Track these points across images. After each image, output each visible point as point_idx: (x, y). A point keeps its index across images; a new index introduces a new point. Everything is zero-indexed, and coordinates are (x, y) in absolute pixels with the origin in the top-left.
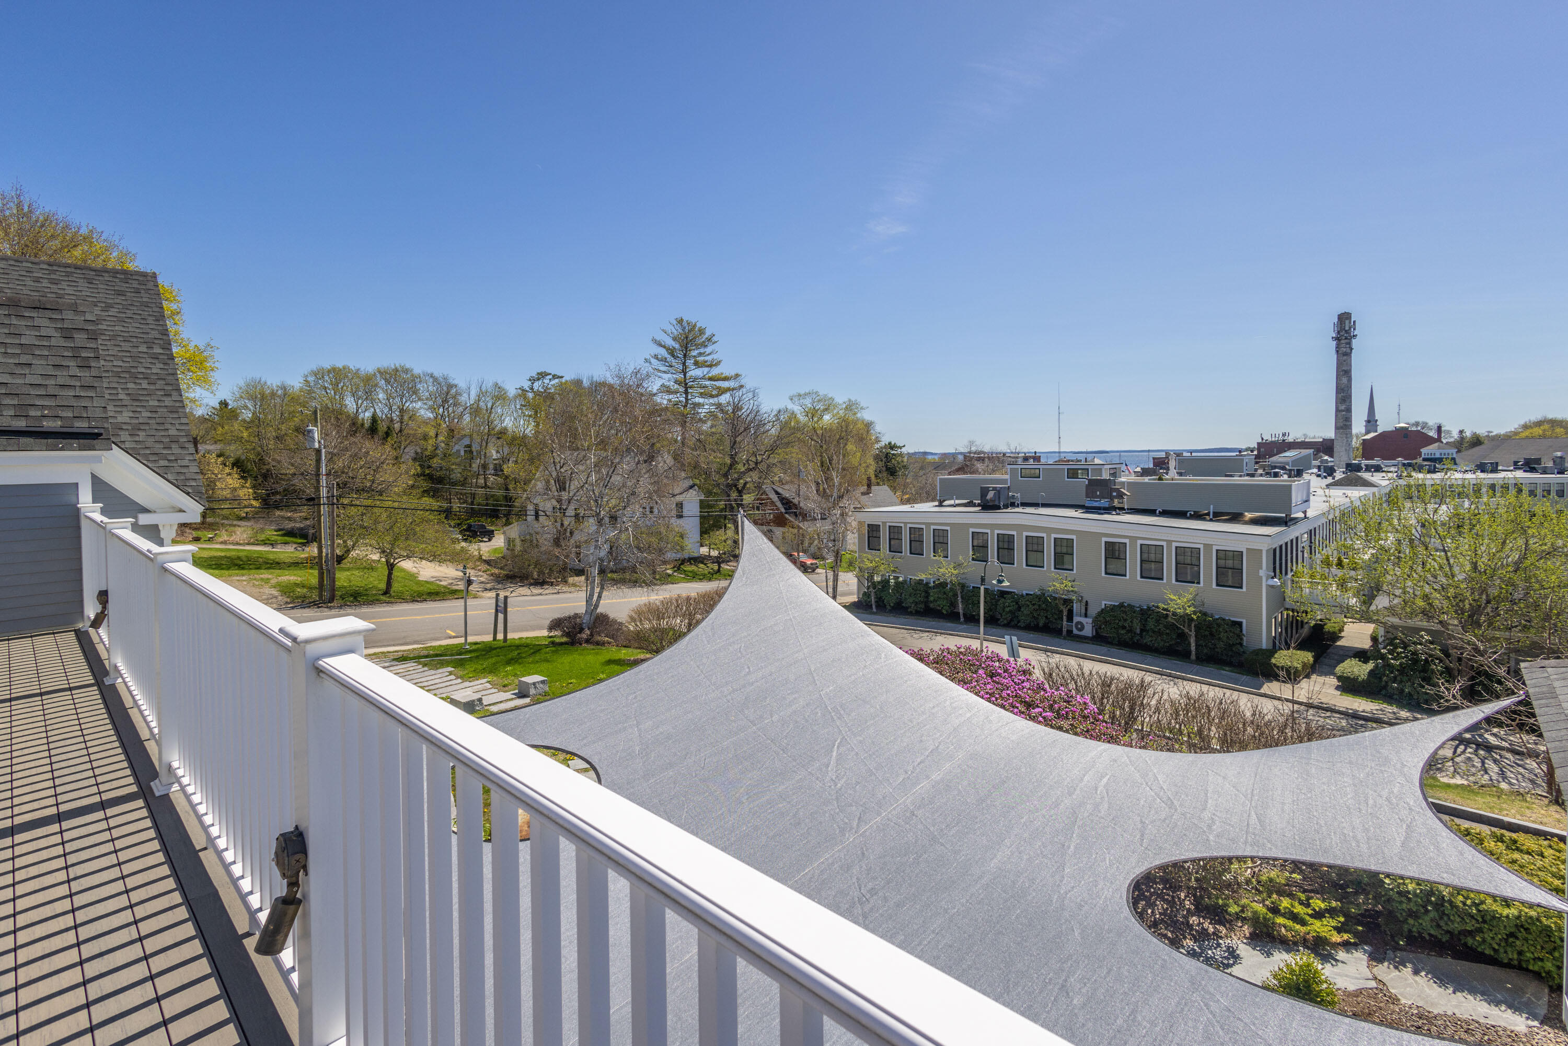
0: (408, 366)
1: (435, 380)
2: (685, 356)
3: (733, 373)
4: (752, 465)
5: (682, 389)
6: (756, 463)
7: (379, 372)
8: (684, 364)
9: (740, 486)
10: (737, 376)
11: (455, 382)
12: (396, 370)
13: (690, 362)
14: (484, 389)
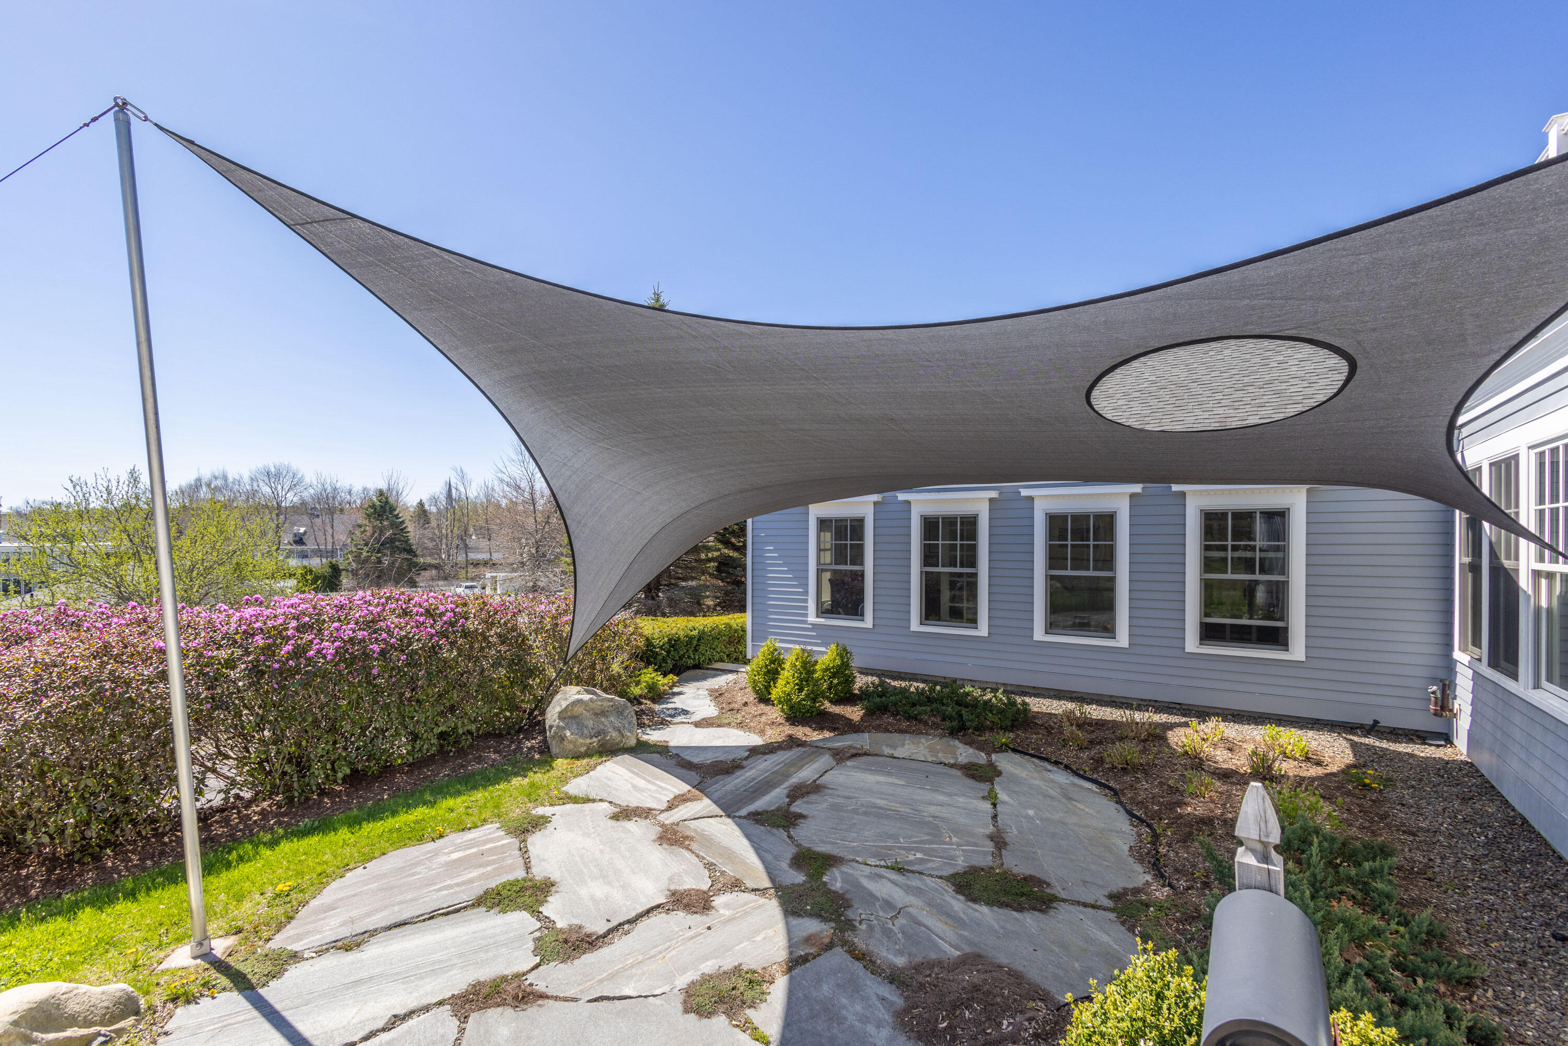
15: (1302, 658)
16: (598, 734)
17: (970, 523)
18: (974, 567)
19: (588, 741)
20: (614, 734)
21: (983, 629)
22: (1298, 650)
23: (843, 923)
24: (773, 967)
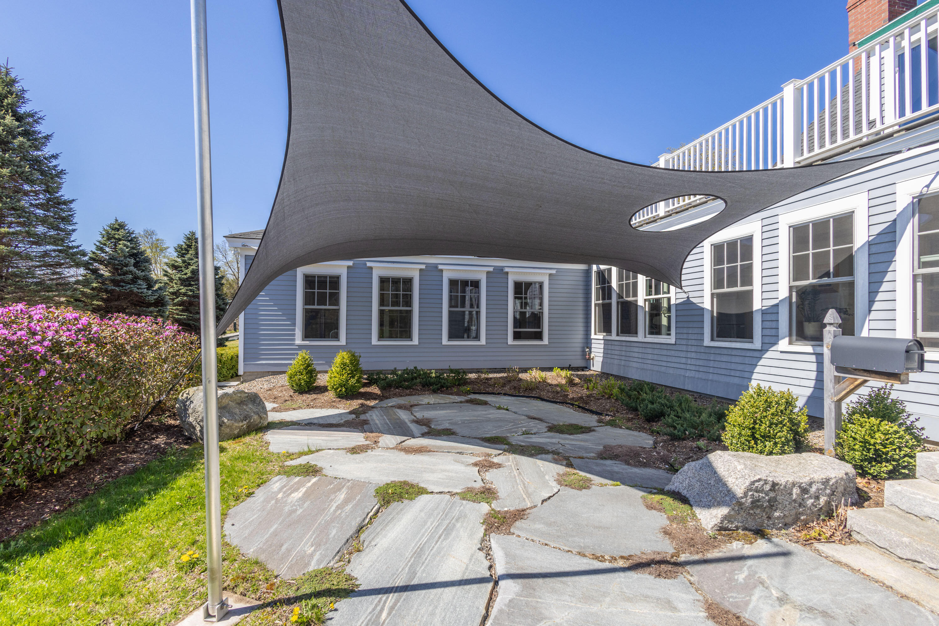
15: (547, 343)
16: (245, 418)
17: (408, 282)
18: (410, 306)
19: (241, 424)
20: (256, 417)
21: (415, 341)
22: (546, 341)
23: (554, 453)
24: (568, 470)
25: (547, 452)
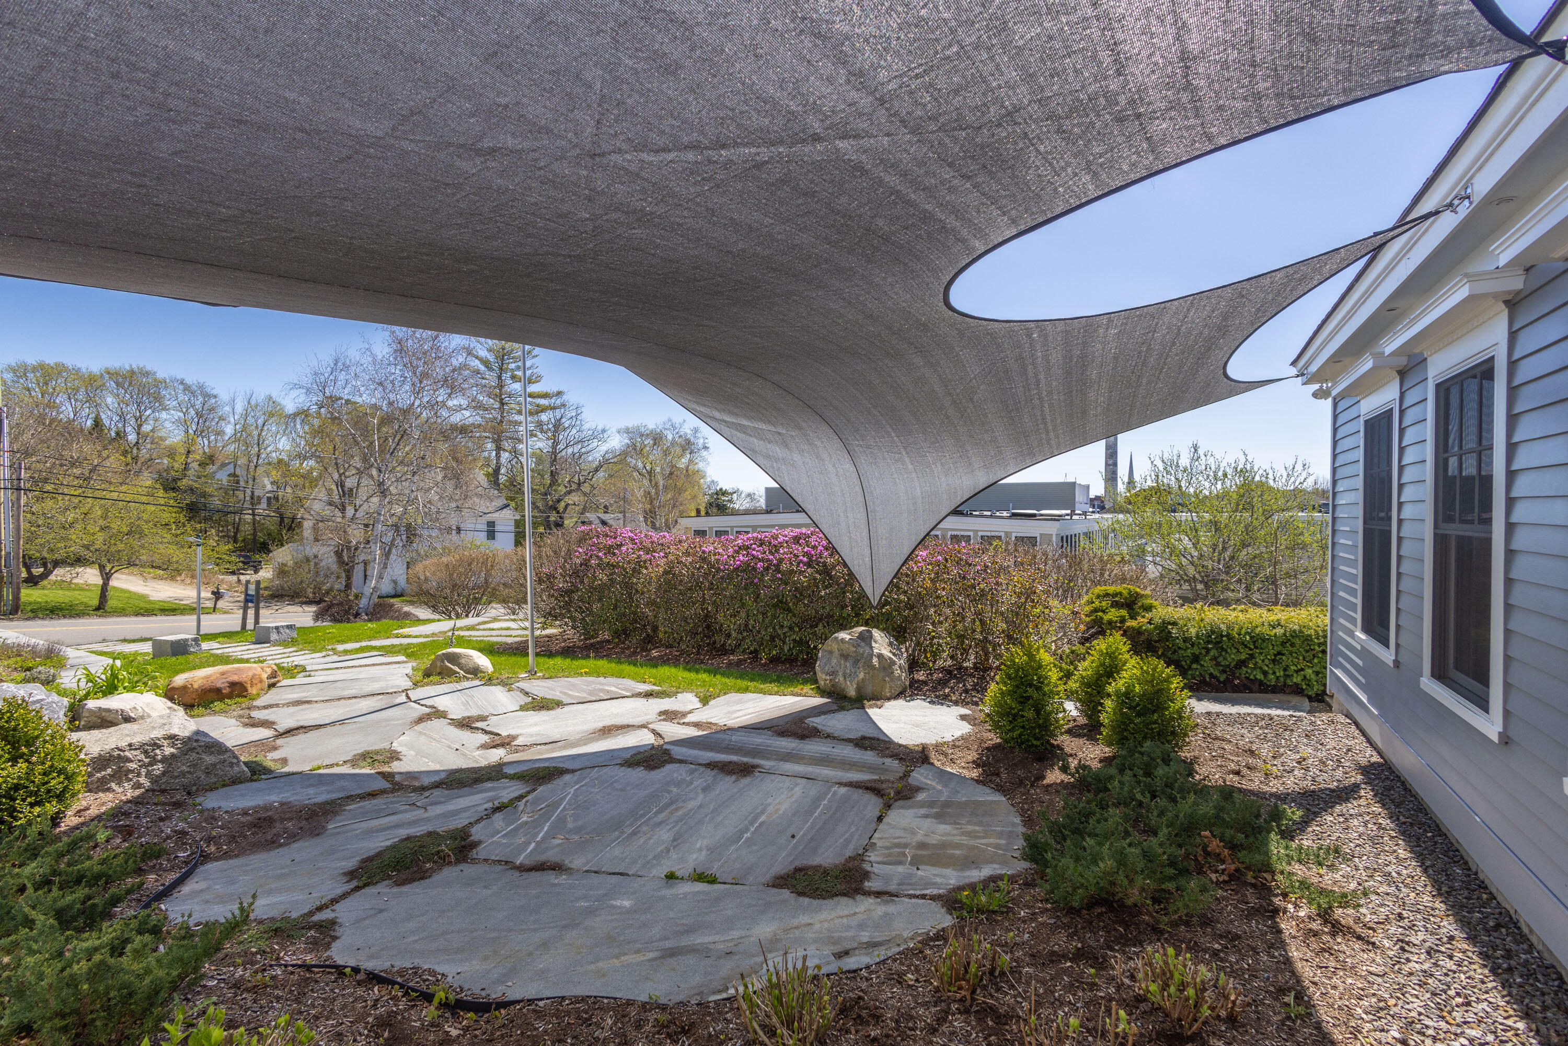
0: (149, 368)
1: (187, 388)
2: (501, 369)
3: (555, 390)
4: (574, 486)
5: (497, 405)
6: (579, 484)
7: (108, 373)
8: (500, 377)
9: (561, 509)
10: (559, 394)
11: (215, 392)
12: (132, 372)
13: (506, 376)
14: (253, 402)
23: (423, 789)
24: (386, 769)
25: (437, 785)
